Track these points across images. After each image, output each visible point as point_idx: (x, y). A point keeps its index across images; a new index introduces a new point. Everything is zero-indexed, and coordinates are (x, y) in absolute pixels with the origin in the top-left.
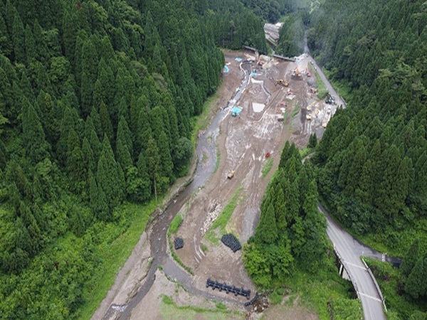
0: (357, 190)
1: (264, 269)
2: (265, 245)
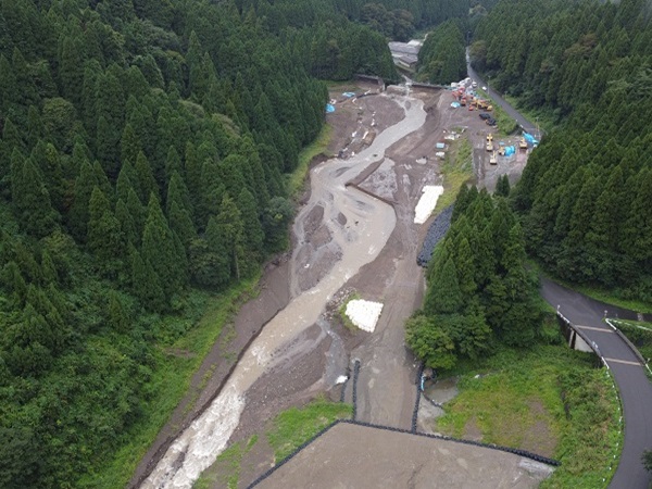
2: (444, 315)
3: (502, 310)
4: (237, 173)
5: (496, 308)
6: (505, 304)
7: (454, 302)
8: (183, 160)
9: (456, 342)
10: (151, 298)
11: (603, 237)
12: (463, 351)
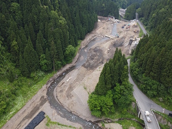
0: (151, 73)
1: (97, 107)
2: (99, 96)
3: (118, 97)
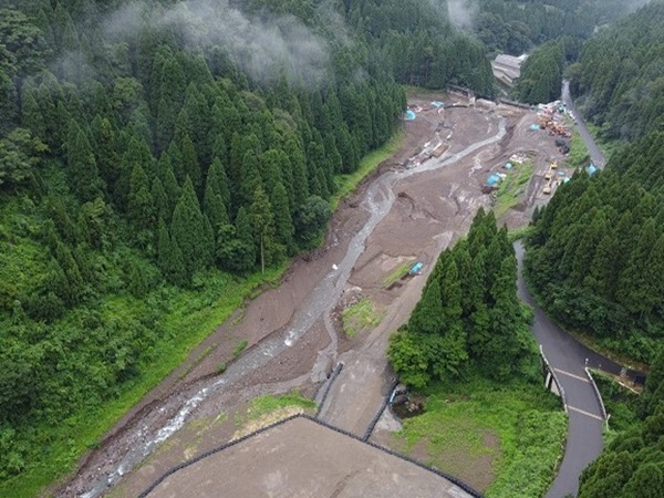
2: (423, 335)
3: (483, 340)
4: (276, 168)
5: (478, 337)
6: (487, 334)
7: (434, 323)
8: (229, 149)
9: (430, 363)
10: (174, 272)
11: (600, 282)
12: (435, 372)
